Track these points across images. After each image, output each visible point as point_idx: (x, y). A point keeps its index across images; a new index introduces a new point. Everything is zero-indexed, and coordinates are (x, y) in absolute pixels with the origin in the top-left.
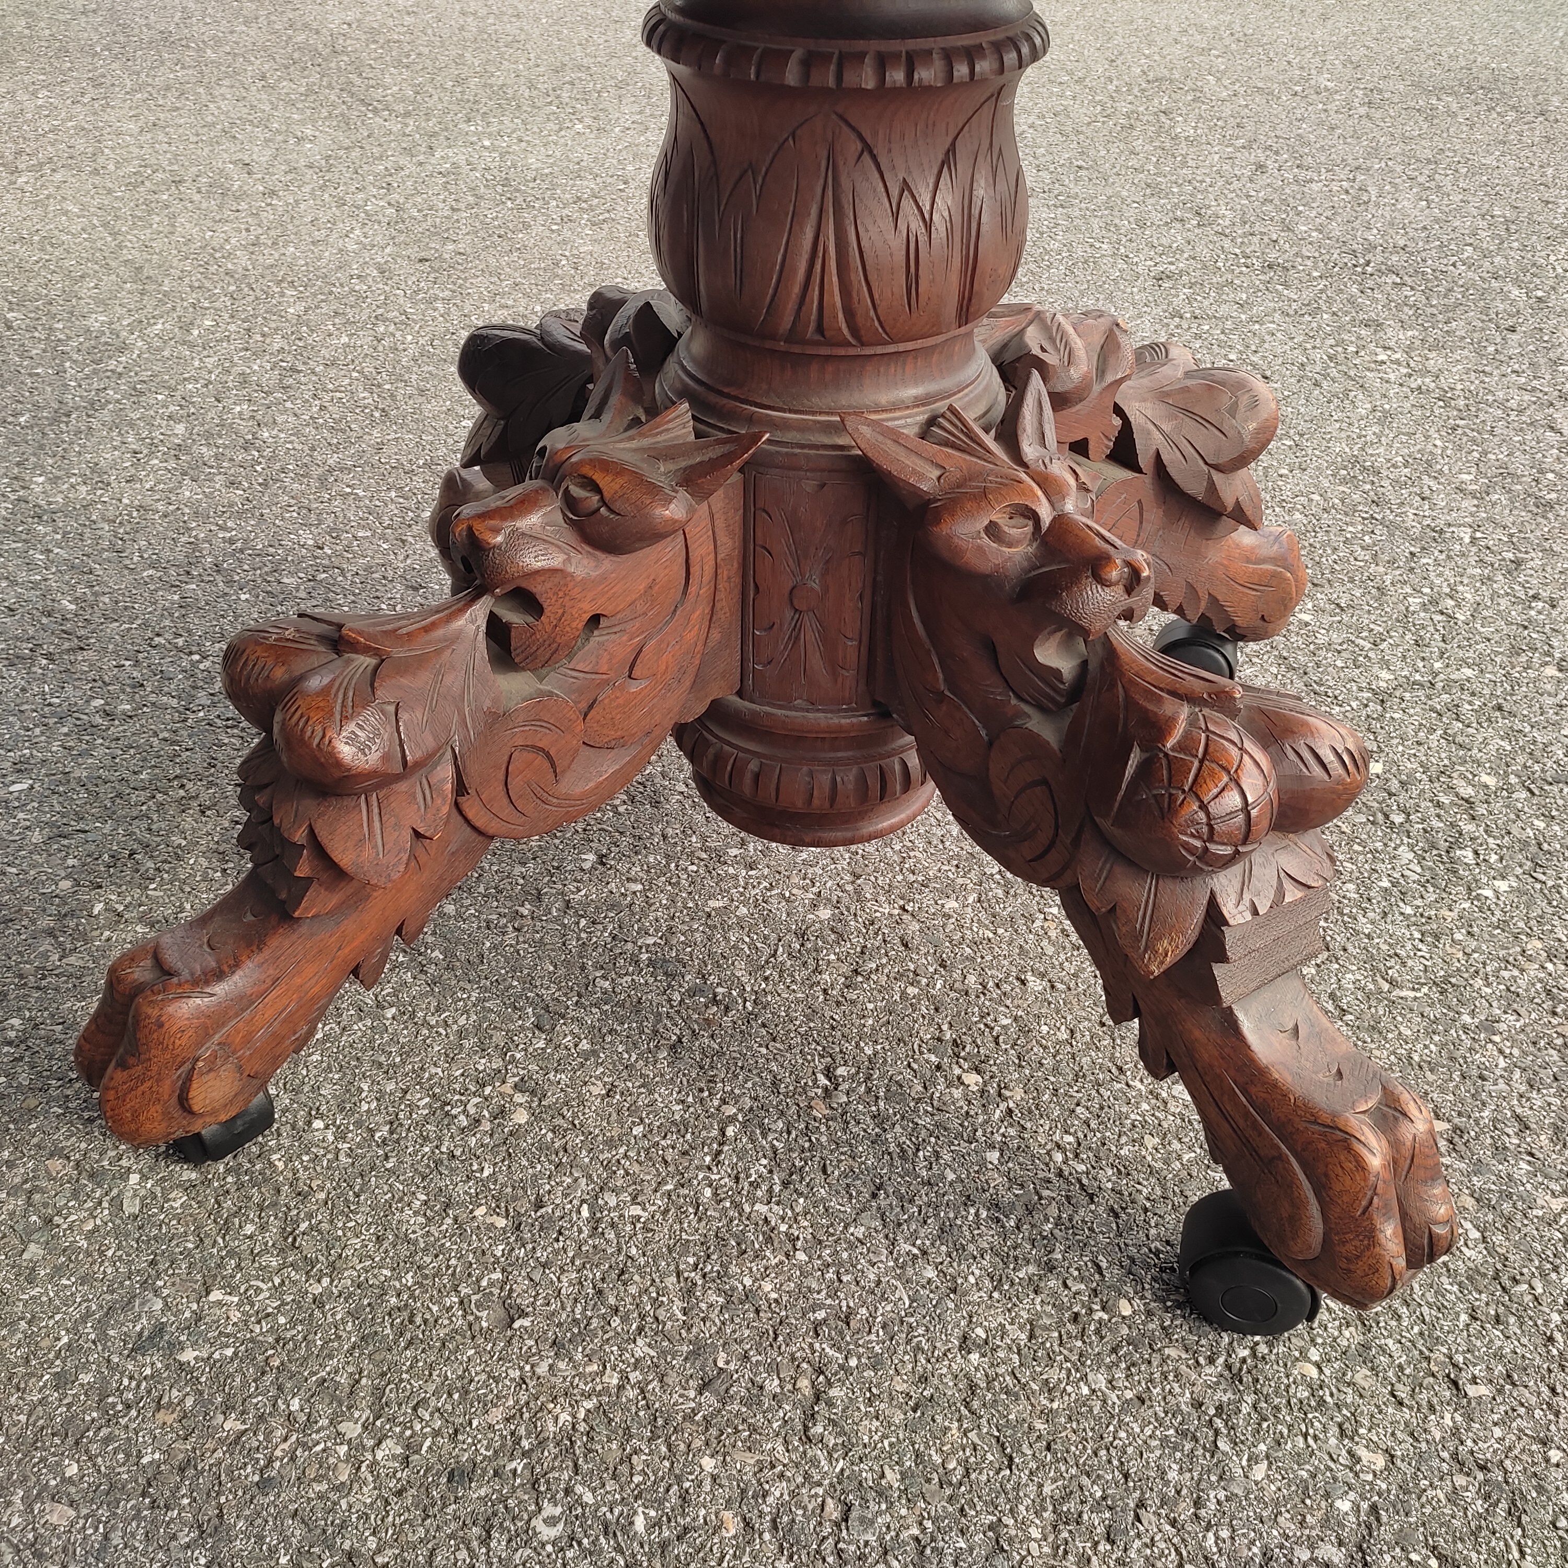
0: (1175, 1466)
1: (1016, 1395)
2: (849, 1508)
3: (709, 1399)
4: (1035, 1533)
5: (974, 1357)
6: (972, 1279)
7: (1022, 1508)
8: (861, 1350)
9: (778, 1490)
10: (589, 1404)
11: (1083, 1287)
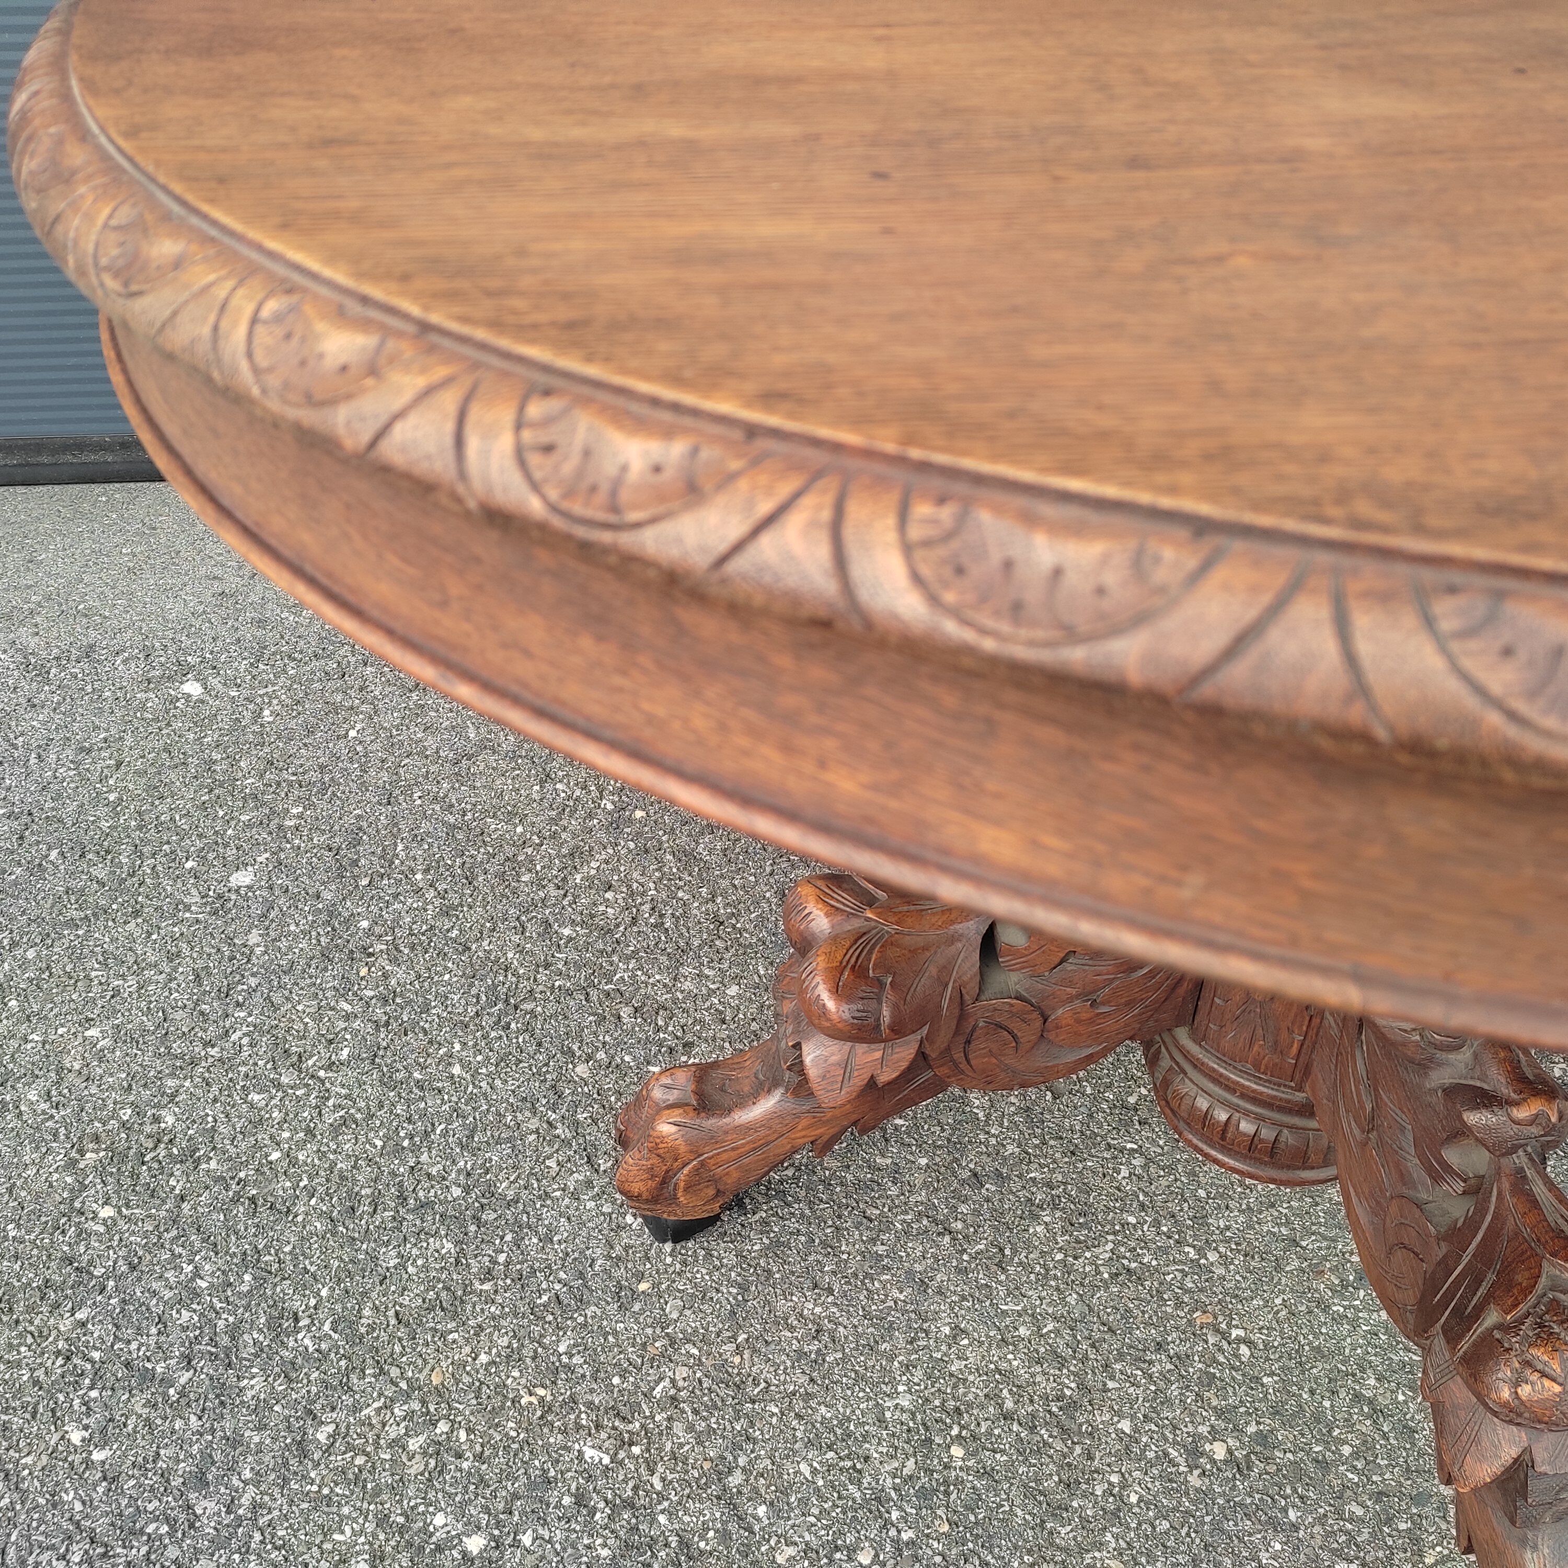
0: (829, 1415)
1: (911, 1343)
2: (871, 1220)
3: (966, 1174)
4: (818, 1310)
5: (947, 1330)
6: (1010, 1356)
7: (835, 1310)
8: (973, 1266)
9: (894, 1191)
10: (981, 1115)
11: (983, 1430)
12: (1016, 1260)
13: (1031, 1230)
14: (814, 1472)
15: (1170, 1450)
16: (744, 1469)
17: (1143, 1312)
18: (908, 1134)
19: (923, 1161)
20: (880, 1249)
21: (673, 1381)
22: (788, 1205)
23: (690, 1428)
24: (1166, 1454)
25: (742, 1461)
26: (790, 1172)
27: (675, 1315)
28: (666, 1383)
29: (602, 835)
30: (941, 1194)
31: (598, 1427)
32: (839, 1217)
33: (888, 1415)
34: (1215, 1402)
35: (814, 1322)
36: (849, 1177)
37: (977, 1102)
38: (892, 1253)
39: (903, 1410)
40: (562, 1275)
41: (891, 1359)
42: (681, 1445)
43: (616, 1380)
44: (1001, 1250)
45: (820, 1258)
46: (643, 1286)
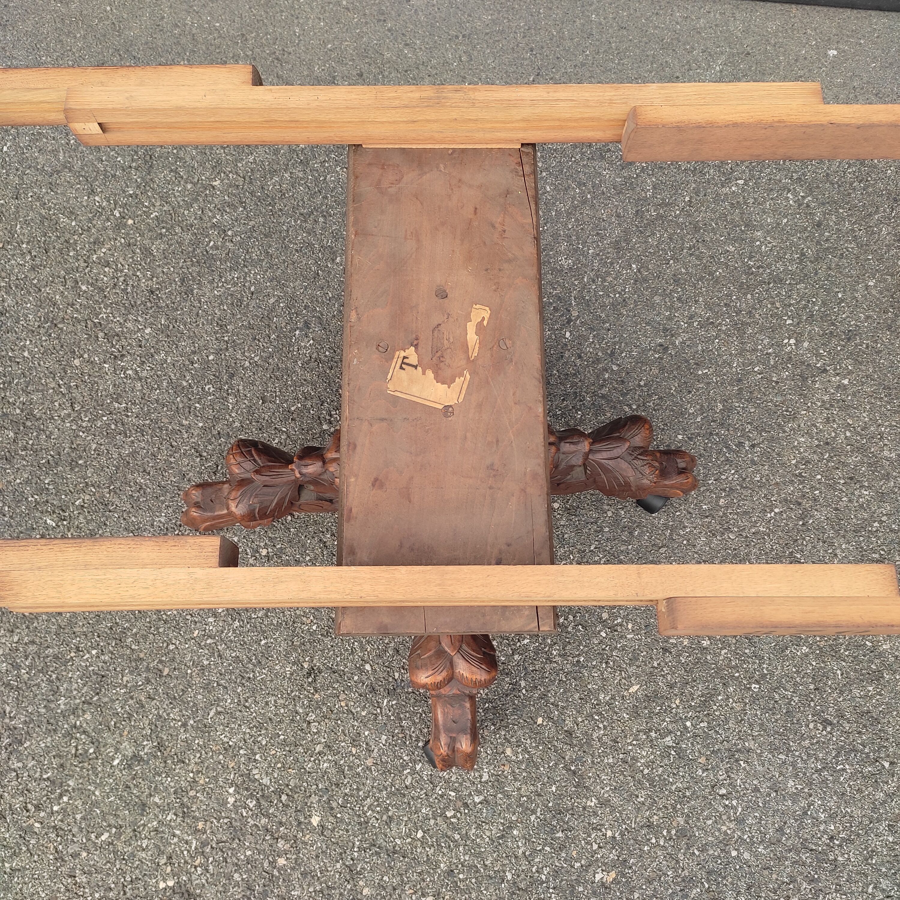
2: (173, 447)
3: (215, 432)
4: (142, 481)
7: (148, 482)
9: (186, 436)
10: (230, 407)
19: (201, 425)
20: (172, 460)
21: (83, 500)
22: (143, 435)
23: (85, 518)
24: (246, 550)
25: (100, 532)
26: (148, 422)
27: (90, 475)
28: (81, 500)
29: (110, 232)
30: (203, 440)
31: (54, 512)
32: (161, 444)
33: (155, 523)
34: (270, 535)
35: (139, 485)
36: (170, 427)
37: (231, 401)
38: (176, 462)
39: (161, 522)
40: (52, 453)
41: (163, 504)
42: (81, 523)
43: (63, 497)
44: (217, 466)
45: (149, 460)
46: (80, 462)
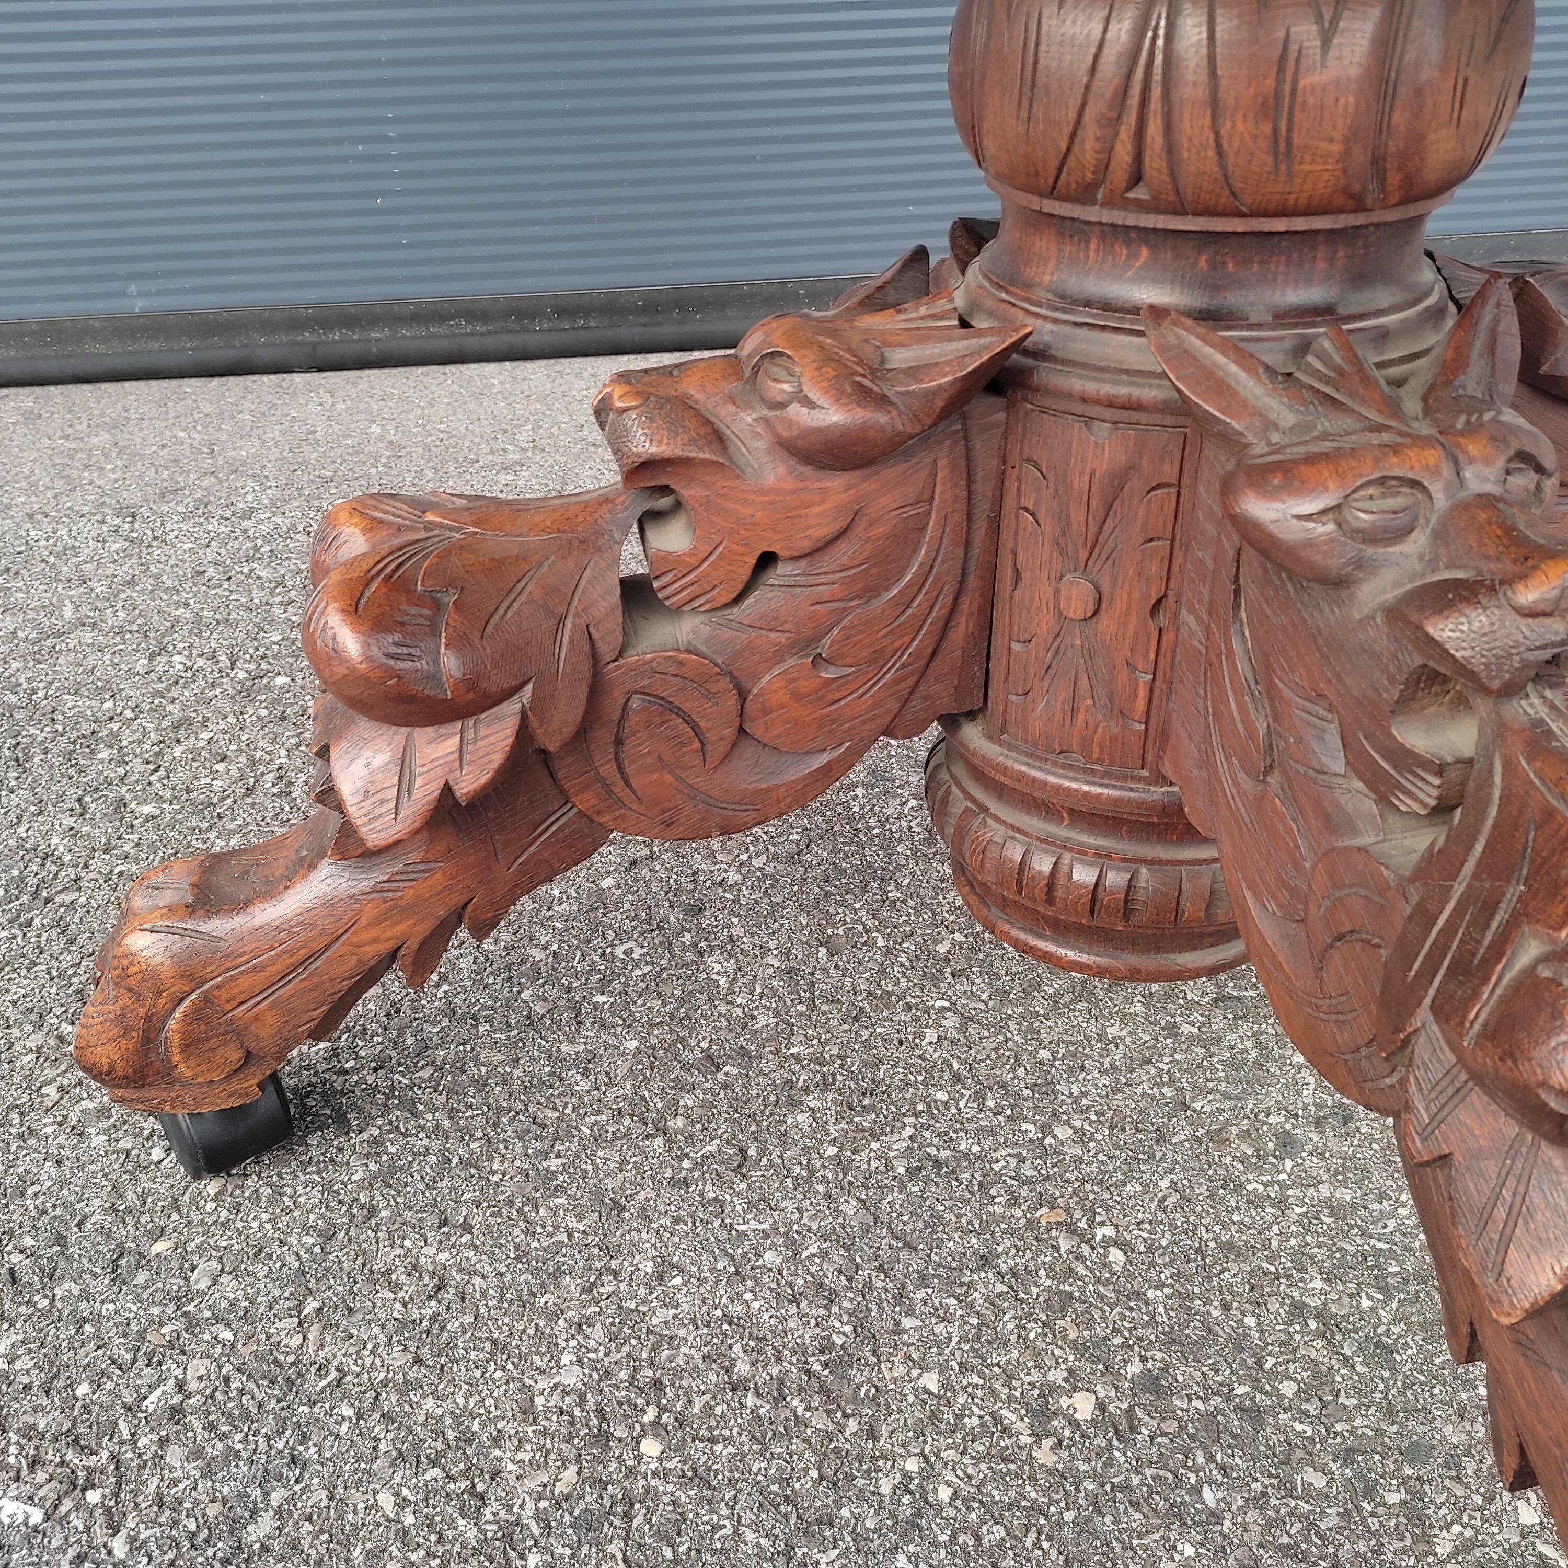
12: (764, 1161)
13: (790, 1121)
14: (401, 1503)
15: (1004, 1412)
16: (278, 1512)
17: (959, 1216)
18: (613, 1014)
19: (632, 1045)
20: (553, 1163)
21: (181, 1385)
22: (416, 1115)
23: (197, 1453)
24: (997, 1419)
25: (276, 1499)
26: (425, 1074)
27: (203, 1285)
28: (169, 1386)
29: (225, 705)
30: (656, 1085)
31: (34, 1464)
32: (495, 1126)
33: (539, 1401)
34: (1073, 1334)
35: (433, 1274)
36: (517, 1072)
37: (718, 967)
38: (572, 1168)
39: (565, 1393)
40: (28, 1241)
41: (553, 1318)
42: (174, 1482)
43: (82, 1390)
44: (742, 1150)
45: (457, 1183)
46: (160, 1247)
